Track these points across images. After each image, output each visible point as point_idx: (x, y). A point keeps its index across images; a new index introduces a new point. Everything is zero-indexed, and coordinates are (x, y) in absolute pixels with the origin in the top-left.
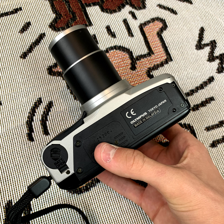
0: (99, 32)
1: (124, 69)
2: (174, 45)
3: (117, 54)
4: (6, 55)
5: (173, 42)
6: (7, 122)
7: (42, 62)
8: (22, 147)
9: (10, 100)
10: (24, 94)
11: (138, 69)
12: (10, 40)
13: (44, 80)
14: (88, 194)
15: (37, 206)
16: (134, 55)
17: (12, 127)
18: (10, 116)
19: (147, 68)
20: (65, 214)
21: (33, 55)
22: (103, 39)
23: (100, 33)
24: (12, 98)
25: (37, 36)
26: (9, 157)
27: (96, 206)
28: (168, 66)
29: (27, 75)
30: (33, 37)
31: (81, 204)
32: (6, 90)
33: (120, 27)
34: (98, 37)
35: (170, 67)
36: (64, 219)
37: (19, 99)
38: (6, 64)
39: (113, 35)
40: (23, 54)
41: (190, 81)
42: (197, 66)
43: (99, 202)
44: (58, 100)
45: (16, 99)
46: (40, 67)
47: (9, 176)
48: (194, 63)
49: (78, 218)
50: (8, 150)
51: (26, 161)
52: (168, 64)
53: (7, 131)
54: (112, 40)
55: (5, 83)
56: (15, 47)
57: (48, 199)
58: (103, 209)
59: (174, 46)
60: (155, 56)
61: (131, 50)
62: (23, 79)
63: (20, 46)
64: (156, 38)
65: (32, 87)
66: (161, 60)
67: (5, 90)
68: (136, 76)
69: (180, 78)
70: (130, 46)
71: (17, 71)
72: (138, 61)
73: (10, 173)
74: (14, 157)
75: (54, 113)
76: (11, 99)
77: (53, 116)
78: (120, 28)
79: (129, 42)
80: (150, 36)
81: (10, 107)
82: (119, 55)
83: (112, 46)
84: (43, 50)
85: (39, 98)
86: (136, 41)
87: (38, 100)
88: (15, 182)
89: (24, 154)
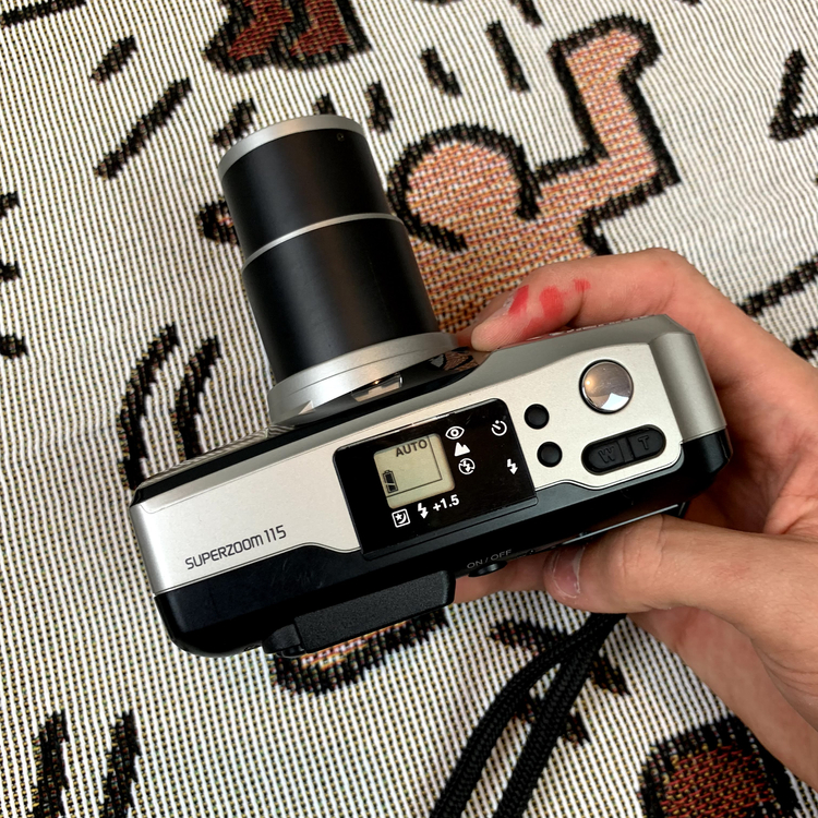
0: (395, 74)
1: (492, 213)
2: (684, 122)
3: (464, 156)
4: (41, 164)
5: (680, 112)
6: (46, 417)
7: (179, 188)
8: (104, 512)
9: (58, 336)
10: (111, 313)
11: (545, 214)
12: (58, 108)
13: (186, 257)
14: (354, 695)
15: (158, 737)
16: (529, 159)
17: (64, 436)
18: (57, 394)
19: (580, 208)
20: (267, 769)
21: (143, 165)
22: (409, 101)
23: (399, 76)
24: (64, 328)
25: (157, 90)
26: (54, 549)
27: (386, 741)
28: (662, 201)
29: (121, 239)
30: (144, 94)
31: (327, 733)
32: (43, 297)
33: (478, 53)
34: (392, 94)
35: (672, 208)
36: (263, 787)
37: (92, 331)
38: (44, 198)
39: (450, 85)
40: (105, 160)
41: (751, 263)
42: (778, 202)
43: (394, 725)
44: (240, 335)
45: (80, 330)
46: (169, 207)
47: (55, 621)
48: (766, 192)
49: (316, 786)
50: (49, 523)
51: (116, 565)
52: (663, 196)
53: (45, 450)
54: (443, 102)
55: (38, 269)
56: (76, 134)
57: (201, 711)
58: (411, 751)
59: (686, 127)
60: (612, 163)
61: (517, 143)
62: (106, 253)
63: (97, 128)
64: (616, 95)
65: (139, 283)
66: (637, 181)
67: (39, 296)
68: (538, 242)
69: (711, 248)
70: (515, 125)
71: (84, 225)
72: (547, 185)
73: (56, 609)
74: (72, 551)
75: (223, 383)
76: (61, 332)
77: (221, 395)
78: (477, 59)
79: (509, 109)
80: (592, 86)
81: (59, 361)
82: (471, 161)
83: (444, 128)
84: (181, 143)
85: (167, 325)
86: (537, 107)
87: (161, 334)
88: (77, 644)
89: (109, 538)
